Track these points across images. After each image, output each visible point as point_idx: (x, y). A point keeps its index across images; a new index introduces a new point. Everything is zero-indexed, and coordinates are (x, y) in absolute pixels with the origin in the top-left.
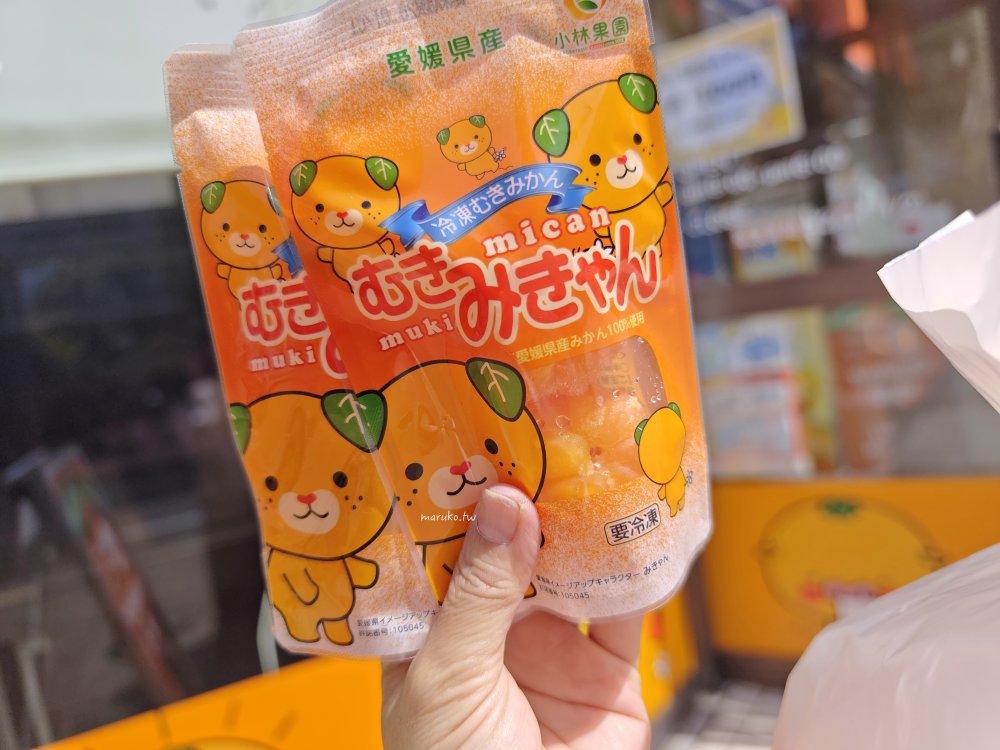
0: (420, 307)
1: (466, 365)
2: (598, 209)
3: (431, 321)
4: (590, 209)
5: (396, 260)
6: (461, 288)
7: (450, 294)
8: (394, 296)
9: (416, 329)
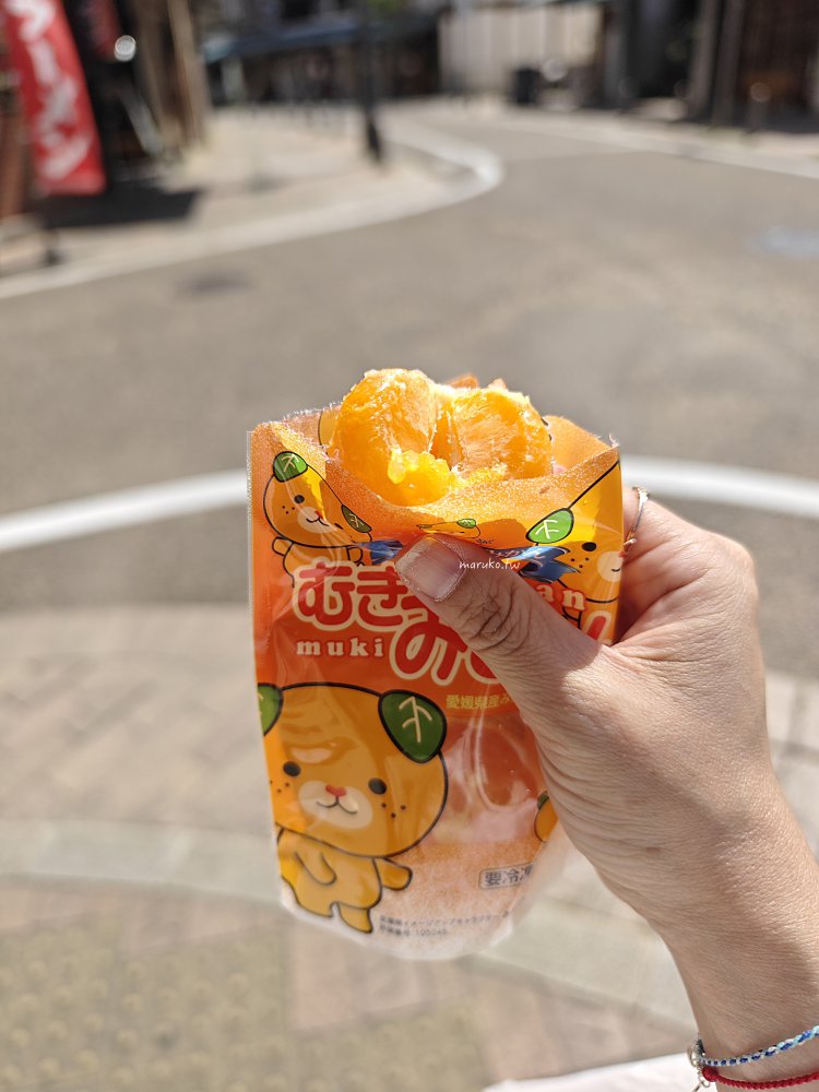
0: (355, 623)
1: (382, 697)
2: (574, 591)
3: (359, 642)
4: (566, 588)
5: (357, 570)
6: (411, 617)
7: (397, 620)
8: (333, 604)
9: (340, 645)
